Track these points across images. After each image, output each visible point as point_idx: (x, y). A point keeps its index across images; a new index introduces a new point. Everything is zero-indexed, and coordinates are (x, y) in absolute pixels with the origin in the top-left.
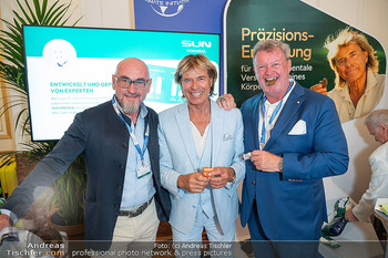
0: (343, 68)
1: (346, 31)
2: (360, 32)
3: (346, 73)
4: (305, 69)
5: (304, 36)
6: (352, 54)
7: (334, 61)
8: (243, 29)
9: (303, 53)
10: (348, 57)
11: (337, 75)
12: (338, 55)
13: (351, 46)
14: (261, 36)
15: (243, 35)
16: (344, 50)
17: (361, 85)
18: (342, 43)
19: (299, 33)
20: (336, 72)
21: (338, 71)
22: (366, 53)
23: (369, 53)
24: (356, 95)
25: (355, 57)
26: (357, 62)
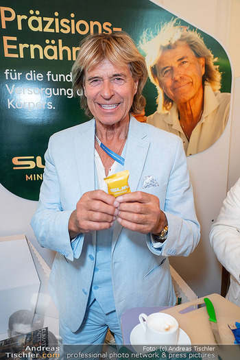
0: (168, 82)
2: (192, 28)
3: (174, 89)
5: (106, 28)
7: (154, 70)
8: (3, 9)
11: (160, 91)
12: (160, 62)
14: (35, 24)
15: (4, 19)
16: (169, 54)
18: (166, 43)
19: (97, 23)
20: (158, 87)
21: (161, 85)
22: (202, 61)
23: (206, 60)
24: (188, 122)
25: (186, 65)
26: (189, 73)
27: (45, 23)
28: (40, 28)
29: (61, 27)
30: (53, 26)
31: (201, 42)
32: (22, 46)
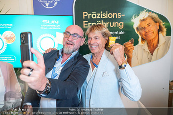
0: (143, 33)
1: (144, 12)
2: (153, 12)
3: (146, 35)
4: (120, 33)
5: (119, 15)
6: (149, 25)
7: (137, 29)
8: (84, 13)
9: (119, 25)
10: (146, 26)
11: (140, 36)
12: (140, 25)
13: (148, 20)
14: (94, 16)
15: (84, 16)
16: (143, 22)
17: (155, 42)
18: (142, 19)
19: (116, 14)
20: (139, 35)
21: (140, 34)
22: (158, 24)
23: (159, 24)
24: (152, 48)
25: (151, 26)
26: (152, 29)
27: (97, 16)
28: (95, 17)
29: (103, 16)
30: (100, 16)
31: (157, 17)
32: (89, 24)
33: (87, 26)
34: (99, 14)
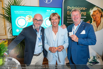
0: (94, 17)
1: (95, 7)
3: (95, 19)
4: (84, 17)
5: (84, 9)
7: (92, 15)
8: (68, 7)
9: (84, 13)
10: (96, 14)
12: (93, 14)
13: (97, 12)
14: (73, 9)
15: (68, 8)
17: (99, 22)
22: (101, 13)
24: (98, 25)
26: (98, 16)
27: (74, 8)
33: (69, 13)
34: (75, 8)
